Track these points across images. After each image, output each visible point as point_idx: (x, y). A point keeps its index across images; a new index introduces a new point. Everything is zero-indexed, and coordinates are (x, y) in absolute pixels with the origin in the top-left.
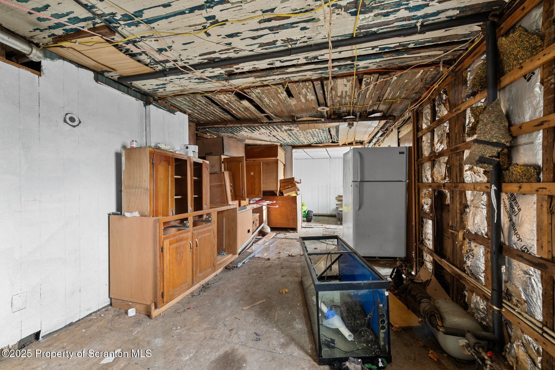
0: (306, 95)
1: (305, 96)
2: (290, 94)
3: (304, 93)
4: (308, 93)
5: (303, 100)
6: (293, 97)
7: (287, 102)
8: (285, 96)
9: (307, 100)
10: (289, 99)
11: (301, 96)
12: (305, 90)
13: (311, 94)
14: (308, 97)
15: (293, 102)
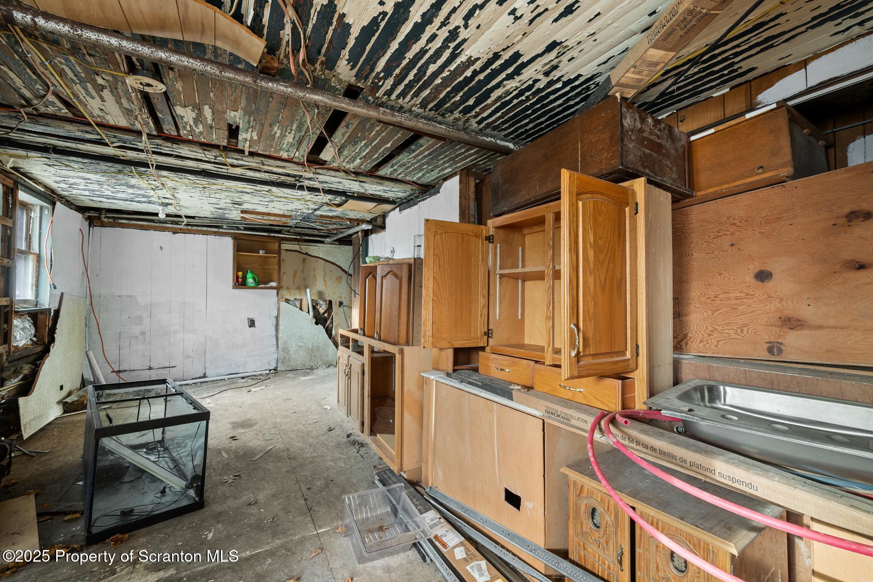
0: (196, 121)
1: (198, 119)
2: (233, 132)
3: (201, 126)
4: (191, 123)
5: (207, 112)
6: (230, 126)
7: (249, 122)
8: (244, 134)
9: (198, 108)
10: (241, 126)
11: (210, 122)
12: (197, 131)
13: (185, 120)
14: (194, 115)
15: (235, 116)
